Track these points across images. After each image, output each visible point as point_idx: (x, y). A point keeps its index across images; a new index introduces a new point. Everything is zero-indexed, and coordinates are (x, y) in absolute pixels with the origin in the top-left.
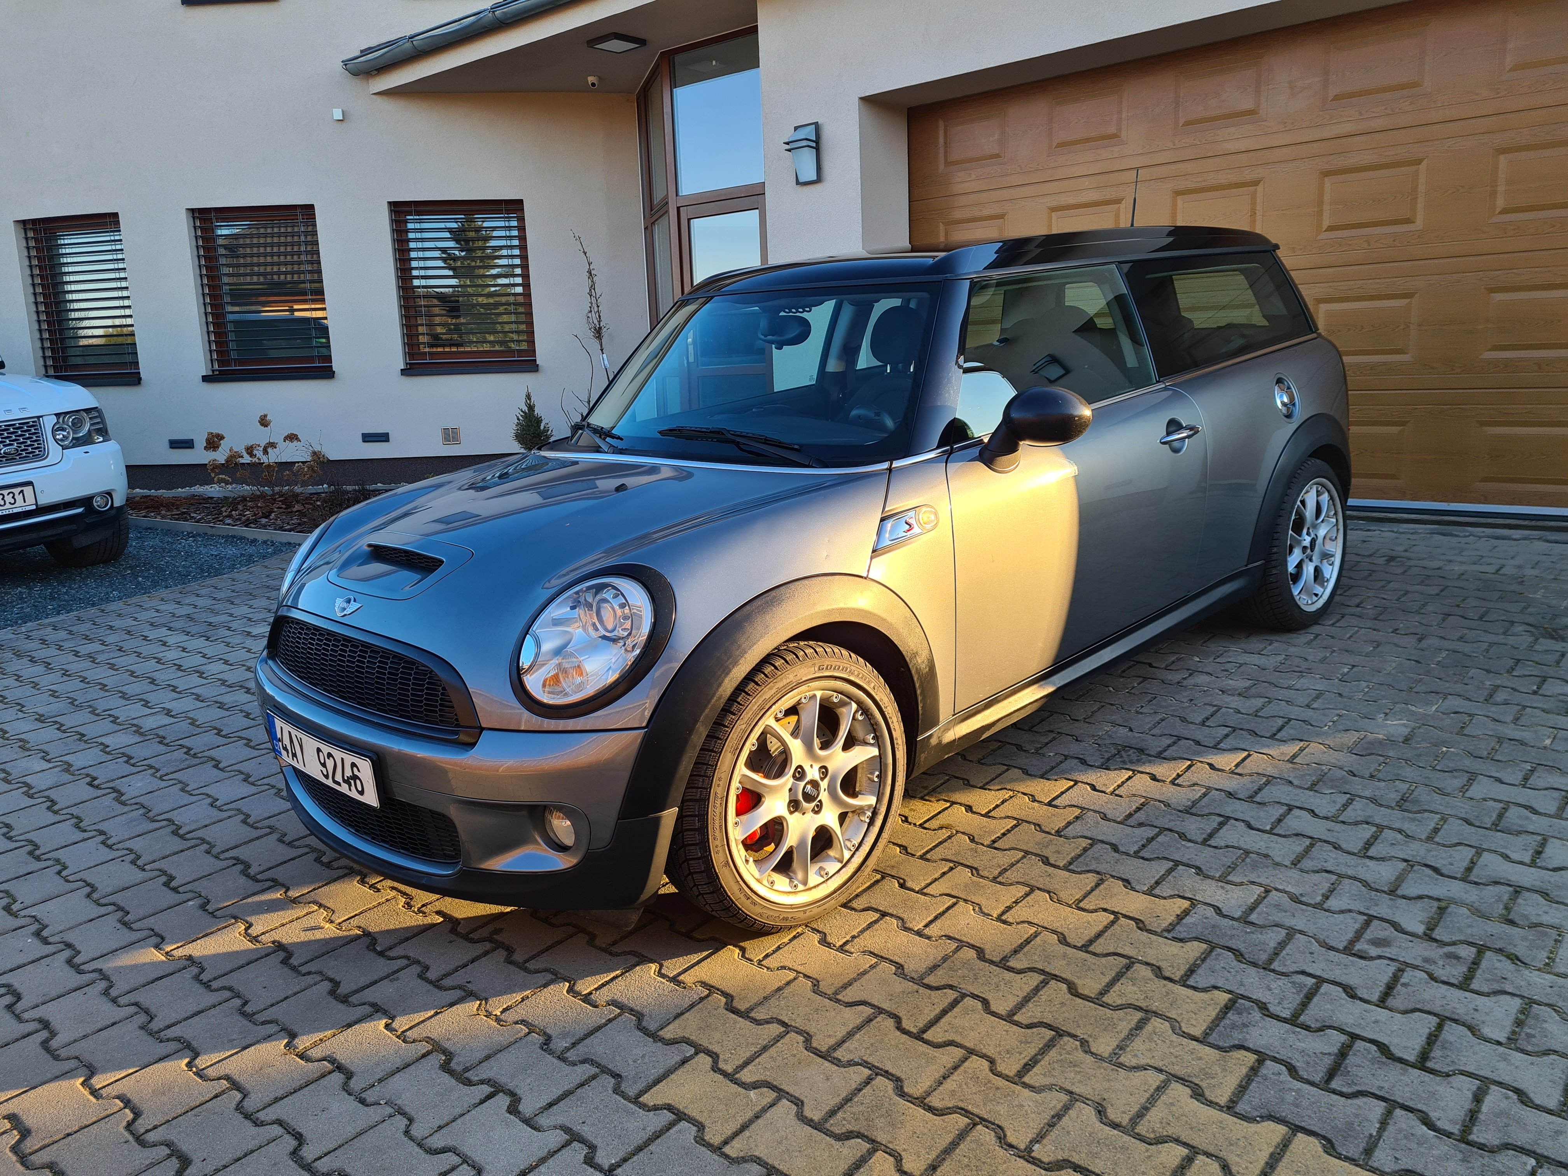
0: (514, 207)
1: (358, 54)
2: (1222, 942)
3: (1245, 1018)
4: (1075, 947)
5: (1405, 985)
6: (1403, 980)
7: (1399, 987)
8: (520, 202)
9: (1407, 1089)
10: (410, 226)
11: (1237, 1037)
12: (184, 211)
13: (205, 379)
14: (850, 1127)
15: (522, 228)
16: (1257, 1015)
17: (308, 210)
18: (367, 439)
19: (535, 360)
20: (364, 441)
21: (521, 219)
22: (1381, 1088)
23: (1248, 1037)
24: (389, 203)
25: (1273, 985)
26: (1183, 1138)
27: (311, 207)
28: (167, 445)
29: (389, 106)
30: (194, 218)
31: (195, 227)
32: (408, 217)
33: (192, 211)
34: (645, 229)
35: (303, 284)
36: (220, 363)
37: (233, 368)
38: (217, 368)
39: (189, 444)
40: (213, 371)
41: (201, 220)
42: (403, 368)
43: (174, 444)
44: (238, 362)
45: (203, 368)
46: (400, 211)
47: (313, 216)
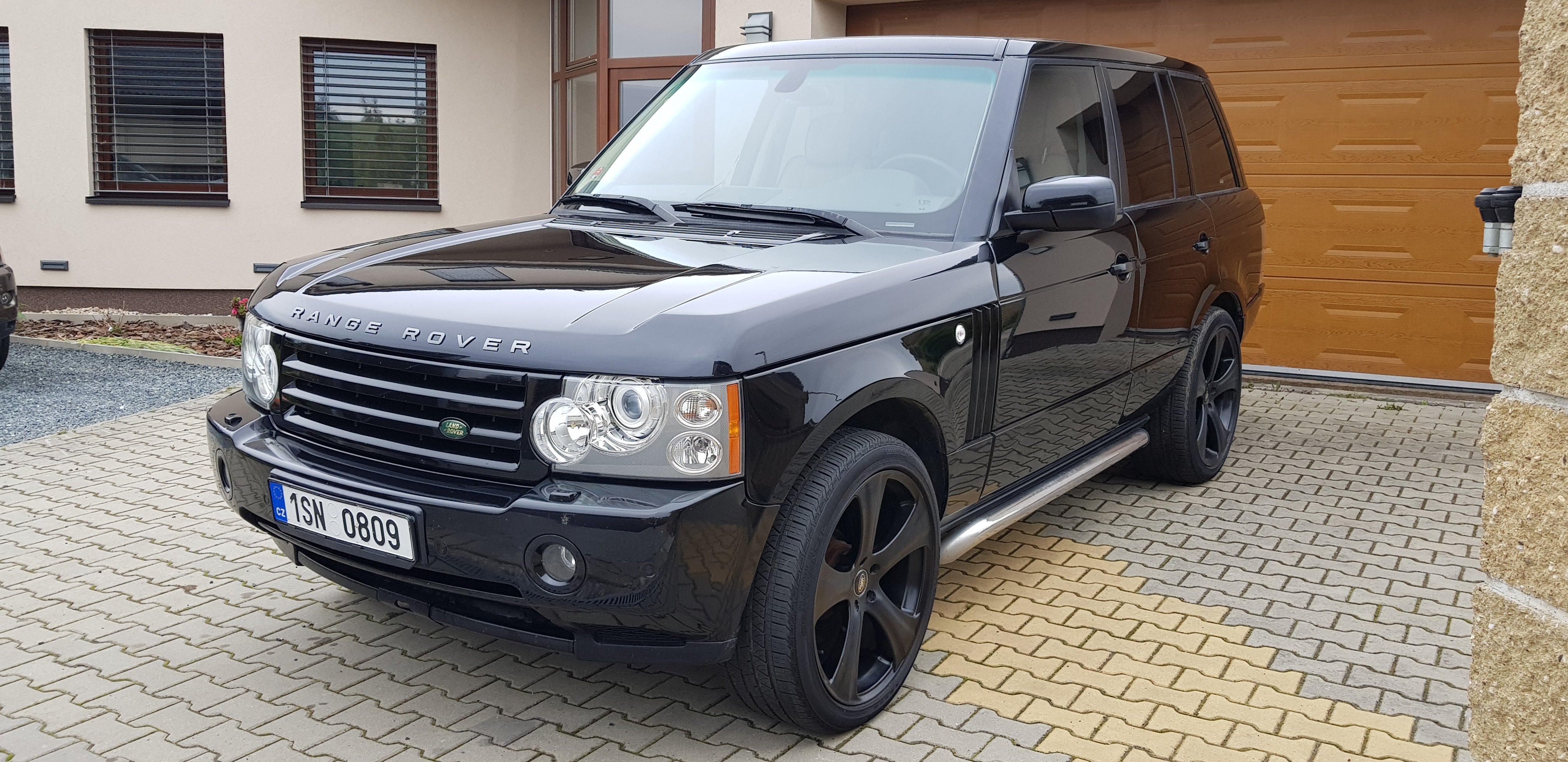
0: (428, 51)
8: (433, 47)
10: (317, 61)
12: (82, 31)
13: (89, 200)
15: (431, 74)
17: (216, 41)
18: (258, 270)
19: (438, 201)
20: (255, 272)
21: (432, 65)
24: (300, 38)
27: (220, 36)
28: (39, 266)
30: (89, 38)
31: (90, 47)
32: (315, 53)
33: (89, 31)
34: (554, 82)
35: (203, 112)
36: (103, 185)
37: (118, 191)
38: (99, 191)
39: (63, 267)
40: (95, 193)
41: (95, 40)
42: (303, 200)
43: (47, 266)
44: (123, 186)
45: (86, 188)
46: (309, 46)
47: (221, 46)
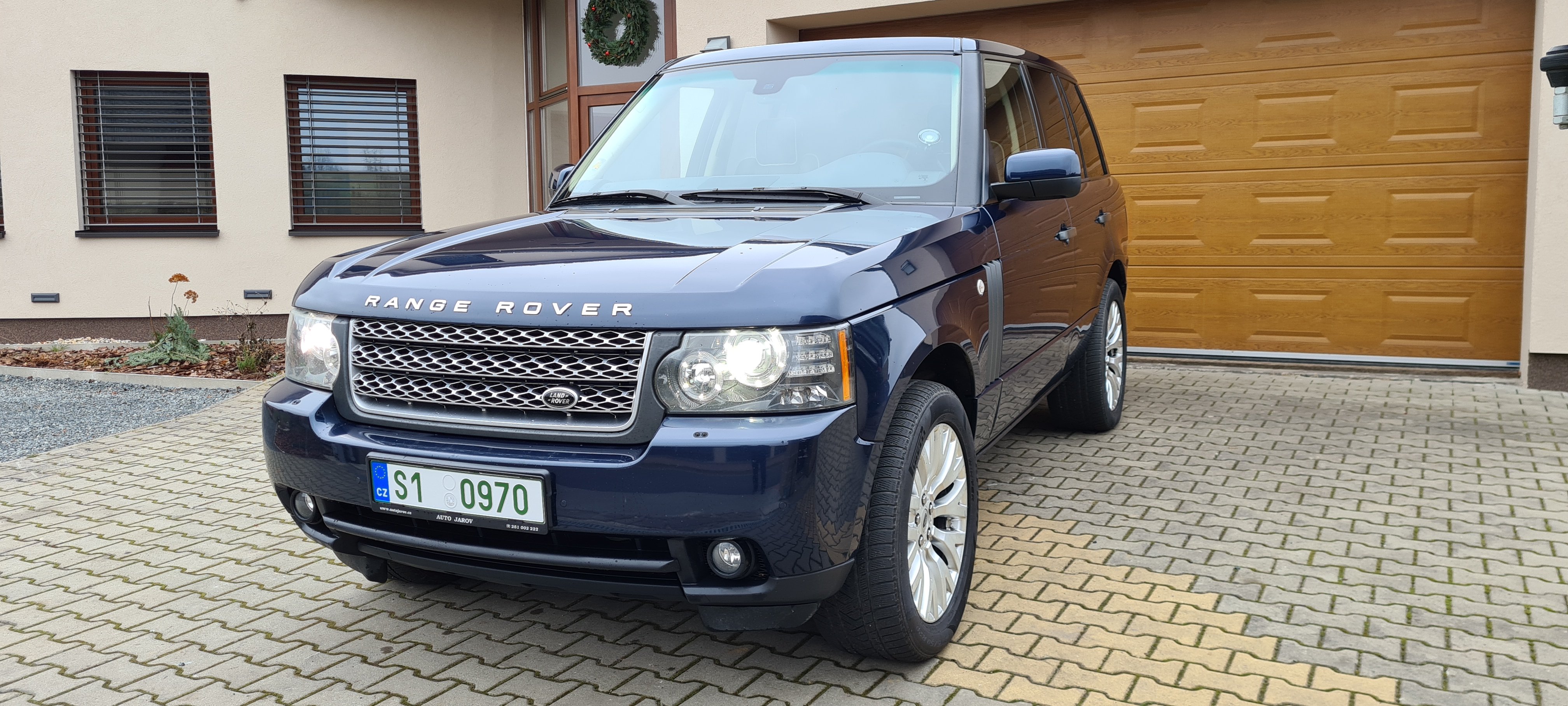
0: (408, 86)
2: (1226, 592)
3: (1260, 623)
4: (1140, 600)
5: (1340, 604)
6: (1337, 602)
7: (1337, 605)
8: (414, 82)
9: (1363, 644)
10: (301, 98)
11: (1260, 631)
12: (69, 72)
13: (79, 234)
15: (412, 107)
17: (201, 79)
18: (249, 296)
19: (421, 226)
20: (246, 298)
21: (412, 100)
22: (1350, 645)
23: (1267, 630)
24: (285, 75)
25: (1267, 608)
27: (206, 75)
28: (29, 299)
30: (76, 79)
31: (76, 88)
32: (300, 90)
33: (75, 73)
34: (529, 112)
35: (190, 147)
36: (93, 220)
37: (107, 224)
38: (89, 224)
39: (54, 299)
40: (85, 227)
41: (82, 81)
42: (290, 229)
43: (37, 299)
44: (113, 220)
45: (76, 223)
46: (293, 83)
47: (207, 83)
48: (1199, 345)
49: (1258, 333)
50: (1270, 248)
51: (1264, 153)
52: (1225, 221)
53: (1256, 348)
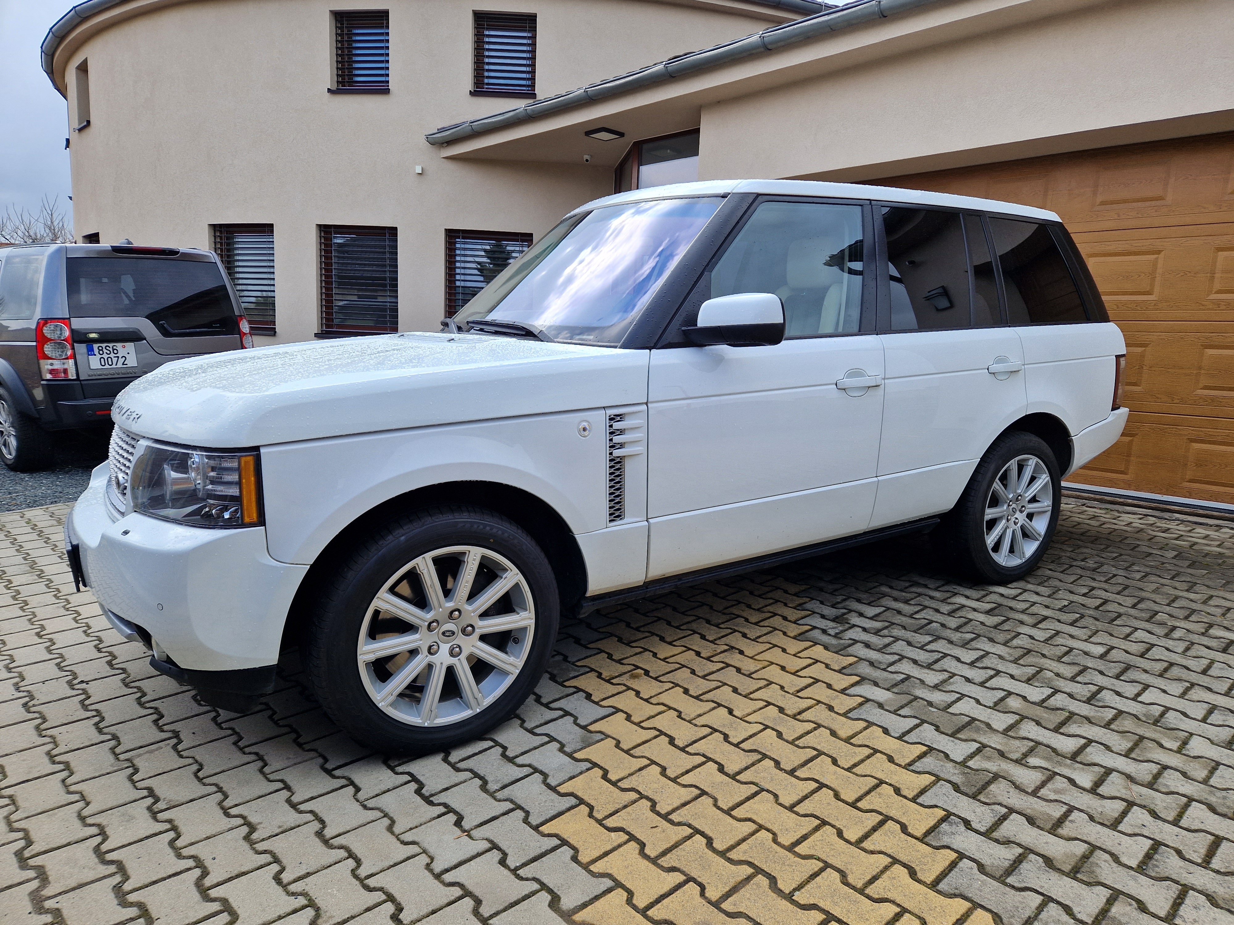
0: (526, 238)
1: (436, 131)
2: (946, 777)
3: (954, 829)
4: (843, 768)
5: (1071, 821)
6: (1070, 818)
7: (1067, 823)
8: (531, 235)
9: (1060, 890)
10: (458, 246)
11: (946, 840)
12: (315, 226)
13: (317, 335)
14: (674, 865)
16: (962, 828)
17: (393, 231)
22: (1042, 887)
23: (954, 841)
24: (446, 230)
25: (978, 810)
26: (898, 901)
27: (396, 229)
29: (452, 166)
30: (320, 230)
31: (320, 237)
32: (457, 239)
33: (320, 226)
35: (384, 279)
36: (328, 326)
37: (335, 330)
38: (323, 329)
40: (320, 330)
41: (325, 232)
44: (339, 326)
45: (315, 327)
46: (452, 235)
47: (396, 235)
48: (1128, 487)
49: (1191, 481)
50: (1213, 399)
51: (1219, 306)
52: (1169, 370)
53: (1188, 494)
